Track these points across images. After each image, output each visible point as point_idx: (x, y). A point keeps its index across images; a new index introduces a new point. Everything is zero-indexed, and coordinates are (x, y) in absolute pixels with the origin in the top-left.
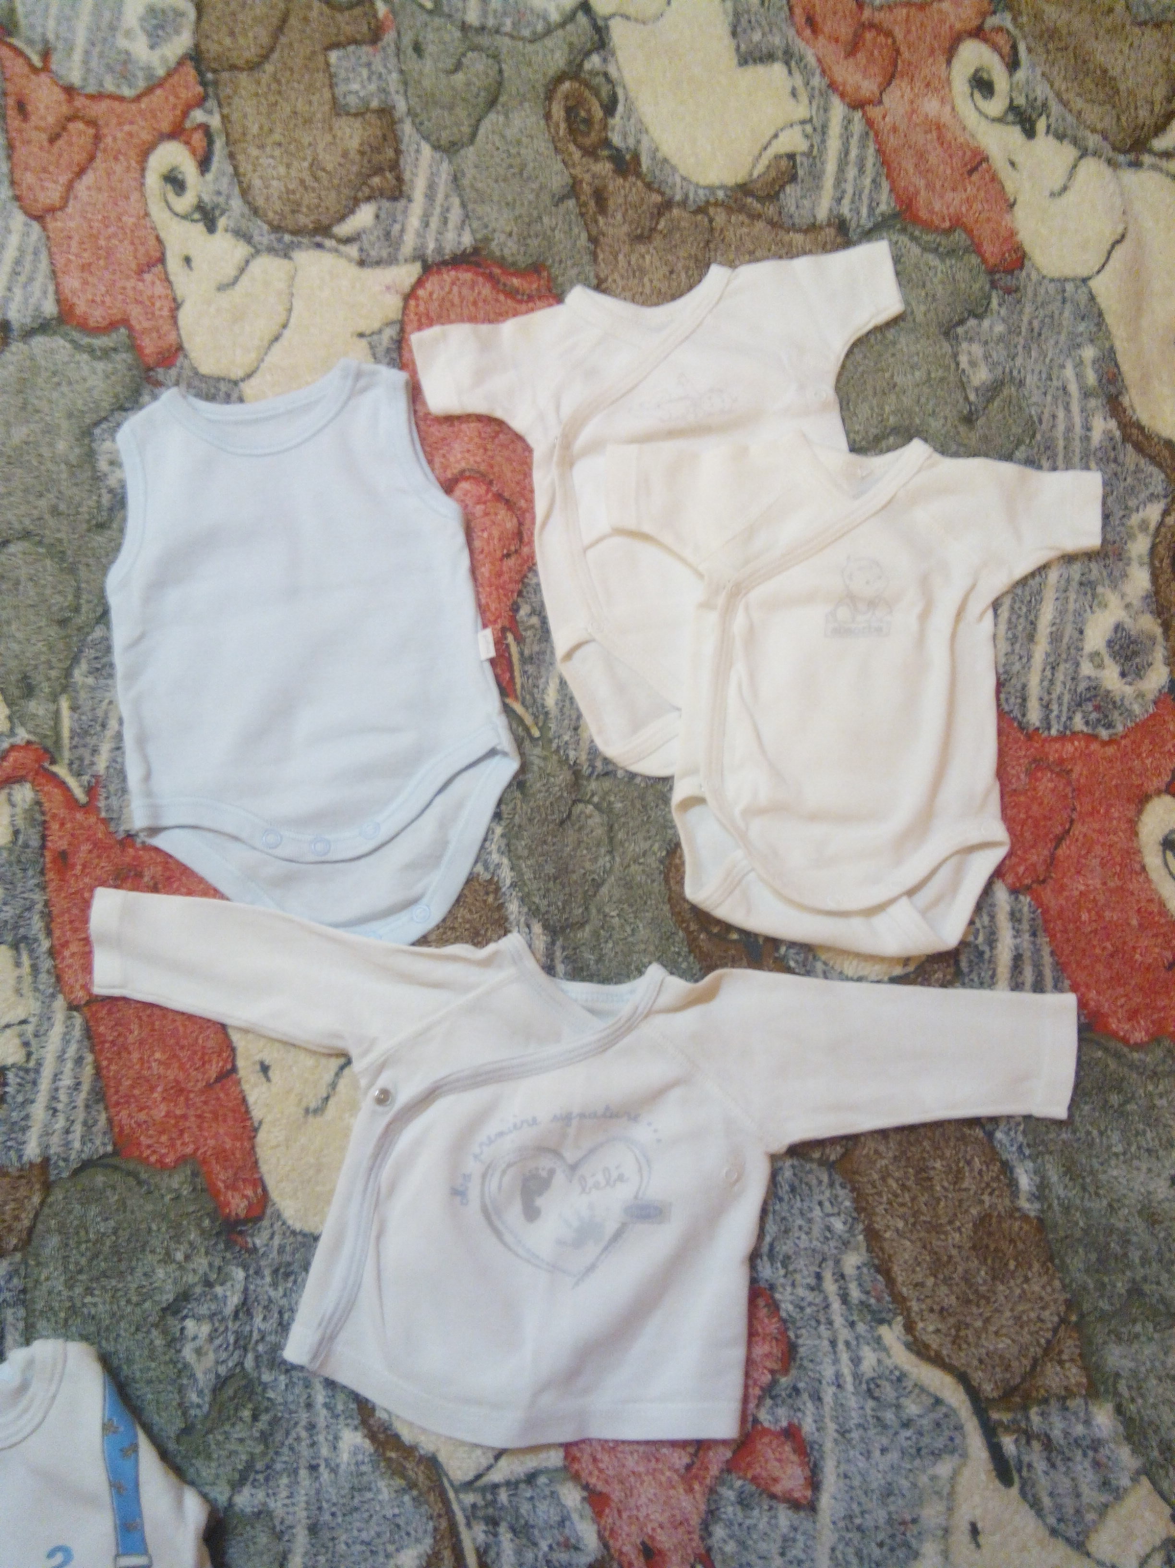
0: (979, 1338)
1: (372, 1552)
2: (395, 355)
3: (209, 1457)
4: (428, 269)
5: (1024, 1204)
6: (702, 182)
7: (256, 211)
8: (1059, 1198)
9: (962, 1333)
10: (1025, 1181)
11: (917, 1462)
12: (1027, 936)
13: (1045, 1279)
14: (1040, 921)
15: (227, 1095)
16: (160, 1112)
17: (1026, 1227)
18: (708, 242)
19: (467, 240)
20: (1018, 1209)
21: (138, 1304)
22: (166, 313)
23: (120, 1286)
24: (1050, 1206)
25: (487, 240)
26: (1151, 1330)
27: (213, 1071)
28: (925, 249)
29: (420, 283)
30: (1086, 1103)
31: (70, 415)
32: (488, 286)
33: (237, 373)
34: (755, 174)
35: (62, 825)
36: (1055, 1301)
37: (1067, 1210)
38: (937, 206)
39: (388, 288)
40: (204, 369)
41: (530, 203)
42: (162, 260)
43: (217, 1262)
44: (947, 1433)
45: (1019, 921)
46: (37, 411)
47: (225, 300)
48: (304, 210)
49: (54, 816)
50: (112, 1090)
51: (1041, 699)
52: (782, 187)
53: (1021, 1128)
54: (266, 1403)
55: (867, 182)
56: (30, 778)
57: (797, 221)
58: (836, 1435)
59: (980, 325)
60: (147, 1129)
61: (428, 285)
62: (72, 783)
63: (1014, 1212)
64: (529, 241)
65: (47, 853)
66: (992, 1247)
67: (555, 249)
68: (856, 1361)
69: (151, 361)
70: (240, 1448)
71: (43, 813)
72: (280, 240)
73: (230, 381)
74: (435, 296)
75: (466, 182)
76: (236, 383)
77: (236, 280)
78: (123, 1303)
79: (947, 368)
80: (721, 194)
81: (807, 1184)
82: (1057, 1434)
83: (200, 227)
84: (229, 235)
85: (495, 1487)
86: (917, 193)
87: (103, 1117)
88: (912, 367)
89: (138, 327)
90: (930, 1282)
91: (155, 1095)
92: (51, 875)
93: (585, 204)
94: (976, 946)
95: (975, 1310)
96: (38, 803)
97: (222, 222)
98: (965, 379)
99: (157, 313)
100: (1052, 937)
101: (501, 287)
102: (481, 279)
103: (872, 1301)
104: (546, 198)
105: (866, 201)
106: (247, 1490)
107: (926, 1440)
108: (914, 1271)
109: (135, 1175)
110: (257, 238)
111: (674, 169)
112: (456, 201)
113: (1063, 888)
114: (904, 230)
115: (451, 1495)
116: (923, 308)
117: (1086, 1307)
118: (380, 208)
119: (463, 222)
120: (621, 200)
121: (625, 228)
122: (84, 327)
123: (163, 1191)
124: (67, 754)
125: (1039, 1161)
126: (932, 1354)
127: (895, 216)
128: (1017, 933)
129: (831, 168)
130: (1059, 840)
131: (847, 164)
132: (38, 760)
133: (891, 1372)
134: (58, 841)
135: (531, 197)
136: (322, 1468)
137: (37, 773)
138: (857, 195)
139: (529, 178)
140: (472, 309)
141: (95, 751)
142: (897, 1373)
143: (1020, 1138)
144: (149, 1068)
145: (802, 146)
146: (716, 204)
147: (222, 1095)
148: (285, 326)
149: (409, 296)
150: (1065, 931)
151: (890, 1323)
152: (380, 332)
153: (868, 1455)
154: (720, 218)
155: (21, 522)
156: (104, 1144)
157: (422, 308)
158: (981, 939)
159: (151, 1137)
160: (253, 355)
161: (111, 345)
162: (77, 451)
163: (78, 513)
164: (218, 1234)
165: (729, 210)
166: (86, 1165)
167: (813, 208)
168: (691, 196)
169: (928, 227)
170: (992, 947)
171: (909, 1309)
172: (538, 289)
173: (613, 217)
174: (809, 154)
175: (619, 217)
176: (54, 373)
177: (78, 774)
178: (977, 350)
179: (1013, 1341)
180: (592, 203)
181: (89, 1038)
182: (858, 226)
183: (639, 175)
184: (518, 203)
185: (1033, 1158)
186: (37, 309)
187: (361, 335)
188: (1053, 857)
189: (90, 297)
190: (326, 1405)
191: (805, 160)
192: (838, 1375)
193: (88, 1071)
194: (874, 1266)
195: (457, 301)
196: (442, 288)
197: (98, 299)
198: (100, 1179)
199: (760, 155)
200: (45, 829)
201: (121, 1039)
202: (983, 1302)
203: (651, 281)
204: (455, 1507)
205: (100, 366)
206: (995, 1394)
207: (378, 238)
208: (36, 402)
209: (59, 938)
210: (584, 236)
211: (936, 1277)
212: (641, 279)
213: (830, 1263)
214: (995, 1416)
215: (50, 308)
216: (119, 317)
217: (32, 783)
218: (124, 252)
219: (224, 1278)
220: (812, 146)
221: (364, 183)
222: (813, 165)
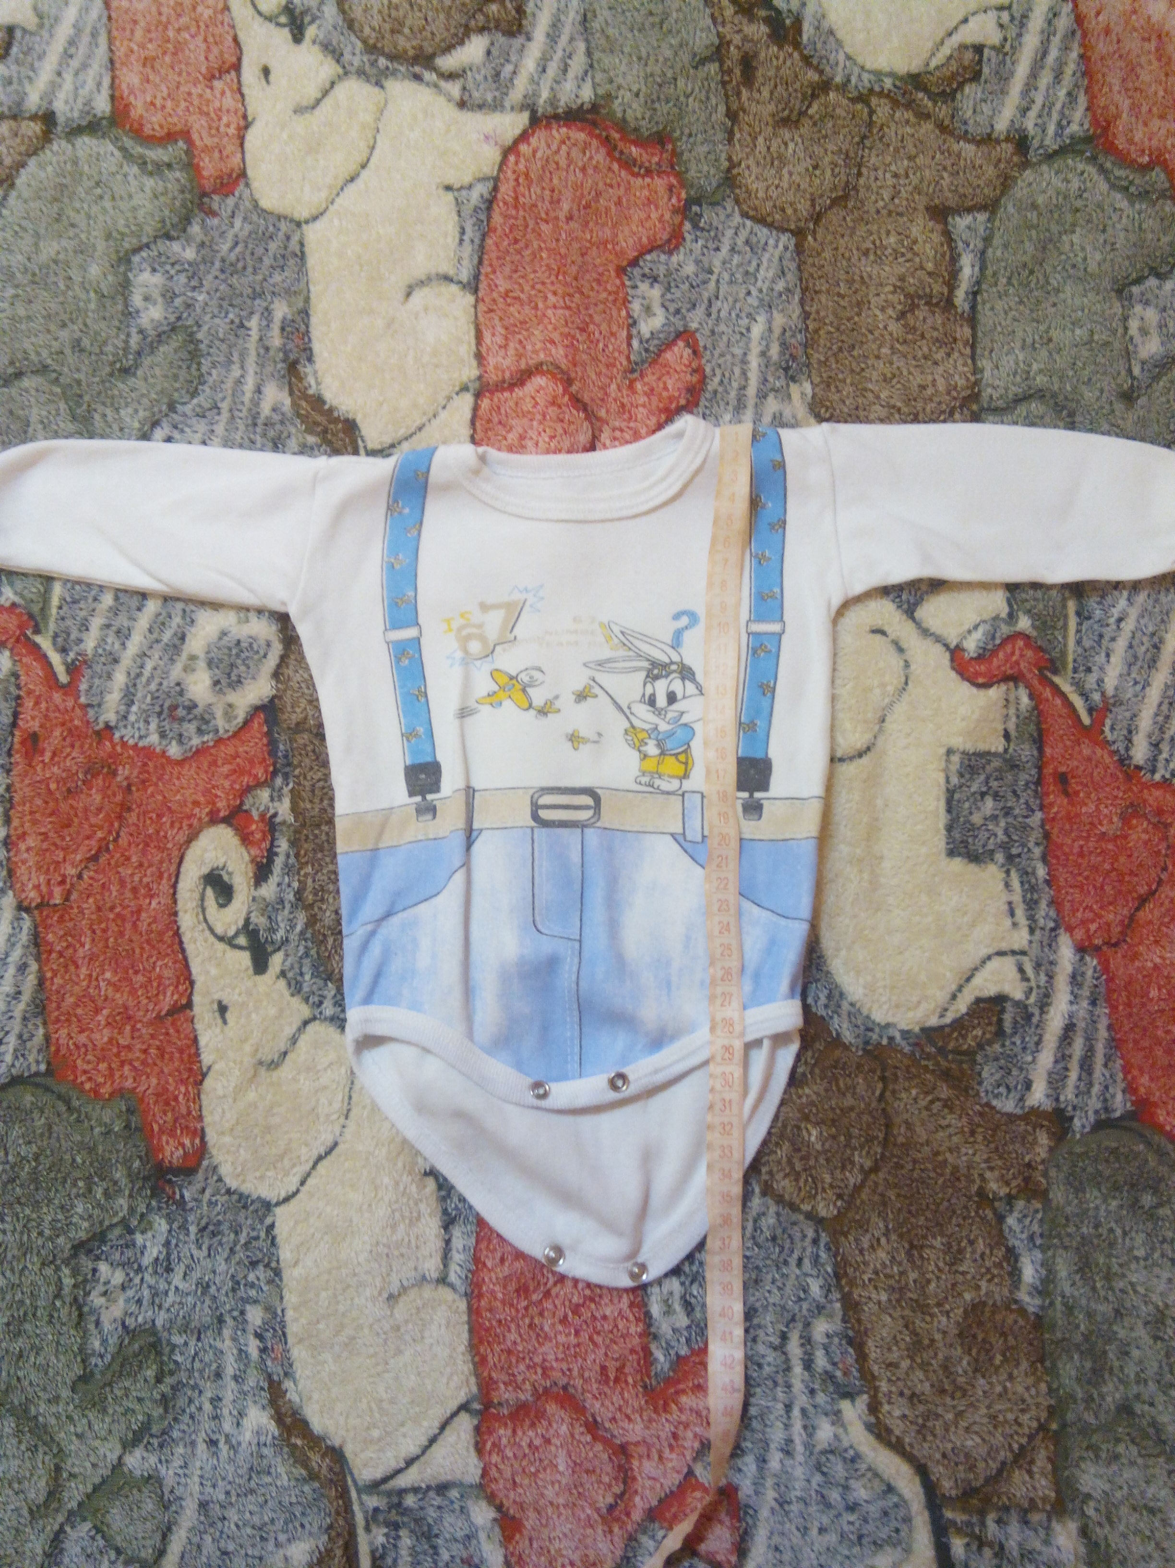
0: (947, 1430)
1: (262, 1538)
2: (483, 217)
3: (104, 1411)
4: (535, 121)
5: (1023, 1296)
6: (868, 66)
7: (350, 24)
8: (1063, 1297)
9: (930, 1424)
10: (1029, 1273)
11: (856, 1550)
12: (1085, 1004)
13: (1030, 1380)
14: (1102, 990)
15: (178, 1031)
16: (102, 1037)
17: (1021, 1322)
18: (864, 137)
19: (587, 94)
20: (1016, 1302)
21: (50, 1239)
22: (232, 131)
23: (34, 1216)
24: (1052, 1304)
25: (609, 97)
26: (1135, 1453)
27: (167, 1001)
28: (1113, 186)
29: (524, 137)
30: (1114, 1198)
31: (108, 236)
32: (603, 151)
33: (302, 213)
34: (933, 63)
35: (37, 703)
36: (1038, 1405)
37: (1069, 1309)
38: (1138, 136)
39: (487, 138)
40: (264, 203)
41: (666, 60)
42: (237, 67)
43: (142, 1208)
44: (894, 1524)
45: (1080, 986)
46: (73, 225)
47: (300, 125)
48: (406, 31)
49: (30, 693)
50: (54, 1005)
51: (1150, 737)
52: (961, 85)
53: (1039, 1216)
54: (172, 1366)
55: (1062, 93)
56: (10, 646)
57: (971, 129)
58: (773, 1503)
59: (1159, 287)
60: (86, 1054)
61: (533, 141)
62: (55, 658)
63: (1012, 1304)
64: (657, 105)
65: (17, 733)
66: (980, 1337)
67: (686, 121)
68: (810, 1429)
69: (208, 185)
70: (137, 1407)
71: (18, 687)
72: (374, 63)
73: (292, 220)
74: (539, 155)
75: (596, 25)
76: (299, 224)
77: (318, 102)
78: (34, 1234)
79: (1114, 332)
80: (888, 83)
81: (790, 1236)
82: (1012, 1545)
83: (286, 33)
84: (316, 48)
85: (402, 1492)
86: (1118, 116)
87: (41, 1031)
88: (1073, 324)
89: (198, 143)
90: (905, 1364)
91: (99, 1018)
92: (17, 758)
93: (730, 71)
94: (1026, 1007)
95: (948, 1400)
96: (15, 675)
97: (311, 32)
98: (1131, 348)
99: (222, 129)
100: (1114, 1008)
101: (617, 154)
102: (595, 142)
103: (839, 1374)
104: (686, 57)
105: (1055, 116)
106: (138, 1452)
107: (870, 1528)
108: (889, 1349)
109: (67, 1102)
110: (347, 57)
111: (839, 43)
112: (581, 47)
113: (1135, 956)
114: (1093, 159)
115: (354, 1494)
116: (1098, 256)
117: (1070, 1417)
118: (492, 44)
119: (586, 73)
120: (771, 73)
121: (771, 107)
122: (138, 134)
123: (93, 1123)
124: (52, 626)
125: (1050, 1253)
126: (894, 1440)
127: (1088, 140)
128: (1075, 998)
129: (1022, 70)
130: (1143, 900)
131: (1042, 67)
132: (21, 627)
133: (846, 1450)
134: (31, 722)
135: (668, 53)
136: (221, 1444)
137: (18, 641)
138: (1048, 107)
139: (670, 31)
140: (580, 175)
141: (85, 627)
142: (851, 1452)
143: (1035, 1227)
144: (98, 987)
145: (994, 37)
146: (881, 94)
147: (171, 1031)
148: (364, 166)
149: (510, 150)
150: (1129, 1005)
151: (853, 1401)
152: (470, 187)
153: (804, 1531)
154: (883, 110)
155: (38, 354)
156: (38, 1062)
157: (522, 166)
158: (1032, 999)
159: (89, 1062)
160: (323, 195)
161: (166, 159)
162: (110, 278)
163: (102, 353)
164: (146, 1179)
165: (895, 104)
166: (16, 1081)
167: (991, 117)
168: (854, 80)
169: (1123, 160)
170: (1042, 1012)
171: (876, 1389)
172: (658, 164)
173: (759, 91)
174: (998, 49)
175: (766, 93)
176: (98, 184)
177: (64, 650)
178: (1151, 315)
179: (983, 1440)
180: (737, 72)
181: (37, 945)
182: (1041, 147)
183: (797, 45)
184: (652, 58)
185: (1043, 1249)
186: (88, 103)
187: (448, 188)
188: (1132, 918)
189: (149, 99)
190: (235, 1378)
191: (993, 53)
192: (789, 1441)
193: (31, 980)
194: (847, 1336)
195: (563, 163)
196: (549, 146)
197: (158, 102)
198: (28, 1099)
199: (942, 43)
200: (18, 705)
201: (71, 951)
202: (958, 1394)
203: (791, 174)
204: (356, 1507)
205: (150, 183)
206: (954, 1493)
207: (486, 78)
208: (72, 214)
209: (16, 829)
210: (722, 109)
211: (913, 1359)
212: (780, 169)
213: (800, 1325)
214: (949, 1514)
215: (102, 105)
216: (178, 128)
217: (12, 650)
218: (195, 50)
219: (146, 1226)
220: (1005, 39)
221: (480, 10)
222: (1004, 62)
